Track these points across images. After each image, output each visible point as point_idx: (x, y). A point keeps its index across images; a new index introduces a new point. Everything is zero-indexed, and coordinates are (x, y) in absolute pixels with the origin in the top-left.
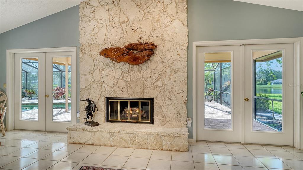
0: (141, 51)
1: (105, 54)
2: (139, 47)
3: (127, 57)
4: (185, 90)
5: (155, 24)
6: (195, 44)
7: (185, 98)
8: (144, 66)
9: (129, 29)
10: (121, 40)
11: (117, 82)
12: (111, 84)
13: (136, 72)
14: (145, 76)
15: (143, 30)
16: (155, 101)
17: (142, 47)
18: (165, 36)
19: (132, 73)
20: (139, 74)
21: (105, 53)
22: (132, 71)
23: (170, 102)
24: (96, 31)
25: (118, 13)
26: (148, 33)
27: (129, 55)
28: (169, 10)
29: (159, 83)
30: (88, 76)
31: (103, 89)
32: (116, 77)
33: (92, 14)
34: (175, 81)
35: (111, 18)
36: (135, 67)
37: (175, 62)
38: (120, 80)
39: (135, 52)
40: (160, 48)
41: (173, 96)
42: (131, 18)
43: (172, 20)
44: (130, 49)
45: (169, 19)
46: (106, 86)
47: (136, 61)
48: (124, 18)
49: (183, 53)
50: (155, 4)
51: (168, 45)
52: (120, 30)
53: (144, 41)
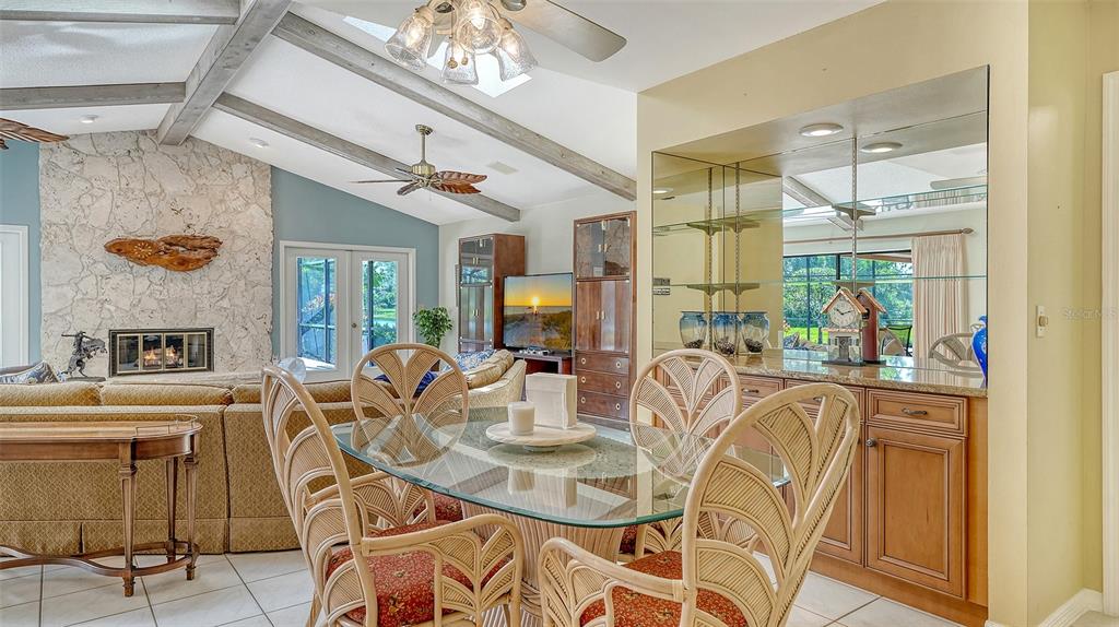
0: (194, 249)
1: (119, 250)
2: (190, 242)
3: (166, 257)
4: (269, 312)
5: (218, 206)
6: (283, 244)
7: (269, 326)
8: (196, 274)
9: (164, 207)
10: (148, 225)
11: (140, 301)
12: (125, 303)
13: (181, 285)
14: (198, 290)
15: (195, 212)
16: (217, 332)
17: (197, 243)
18: (236, 228)
19: (171, 285)
20: (185, 286)
21: (119, 248)
22: (172, 281)
23: (244, 333)
24: (86, 200)
25: (139, 176)
26: (203, 220)
27: (171, 255)
28: (242, 187)
29: (225, 303)
30: (66, 289)
31: (106, 314)
32: (137, 292)
33: (77, 167)
34: (252, 300)
35: (124, 181)
36: (179, 276)
37: (252, 270)
38: (144, 299)
39: (181, 249)
40: (227, 244)
41: (250, 324)
42: (170, 189)
43: (247, 204)
44: (171, 244)
45: (241, 202)
46: (113, 309)
47: (184, 264)
48: (152, 187)
49: (266, 257)
50: (217, 173)
51: (240, 243)
52: (144, 205)
53: (197, 231)
